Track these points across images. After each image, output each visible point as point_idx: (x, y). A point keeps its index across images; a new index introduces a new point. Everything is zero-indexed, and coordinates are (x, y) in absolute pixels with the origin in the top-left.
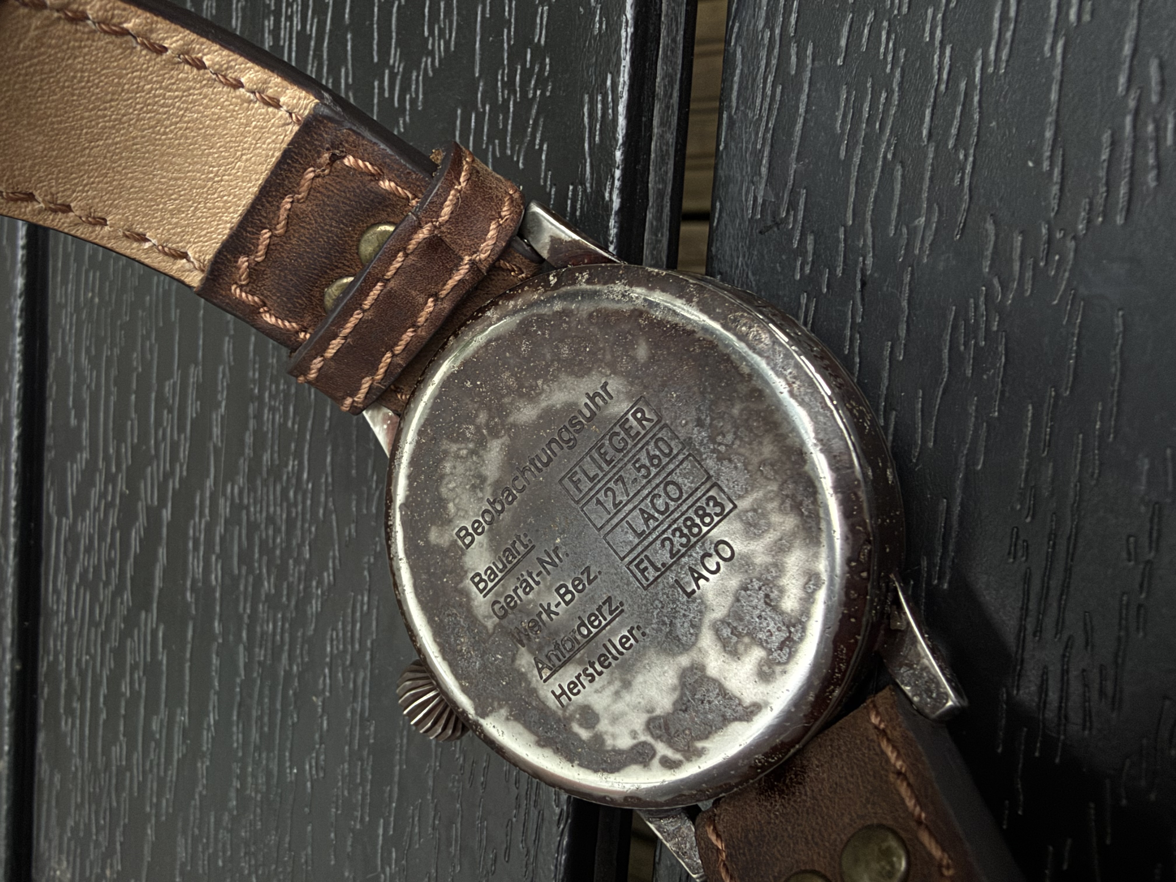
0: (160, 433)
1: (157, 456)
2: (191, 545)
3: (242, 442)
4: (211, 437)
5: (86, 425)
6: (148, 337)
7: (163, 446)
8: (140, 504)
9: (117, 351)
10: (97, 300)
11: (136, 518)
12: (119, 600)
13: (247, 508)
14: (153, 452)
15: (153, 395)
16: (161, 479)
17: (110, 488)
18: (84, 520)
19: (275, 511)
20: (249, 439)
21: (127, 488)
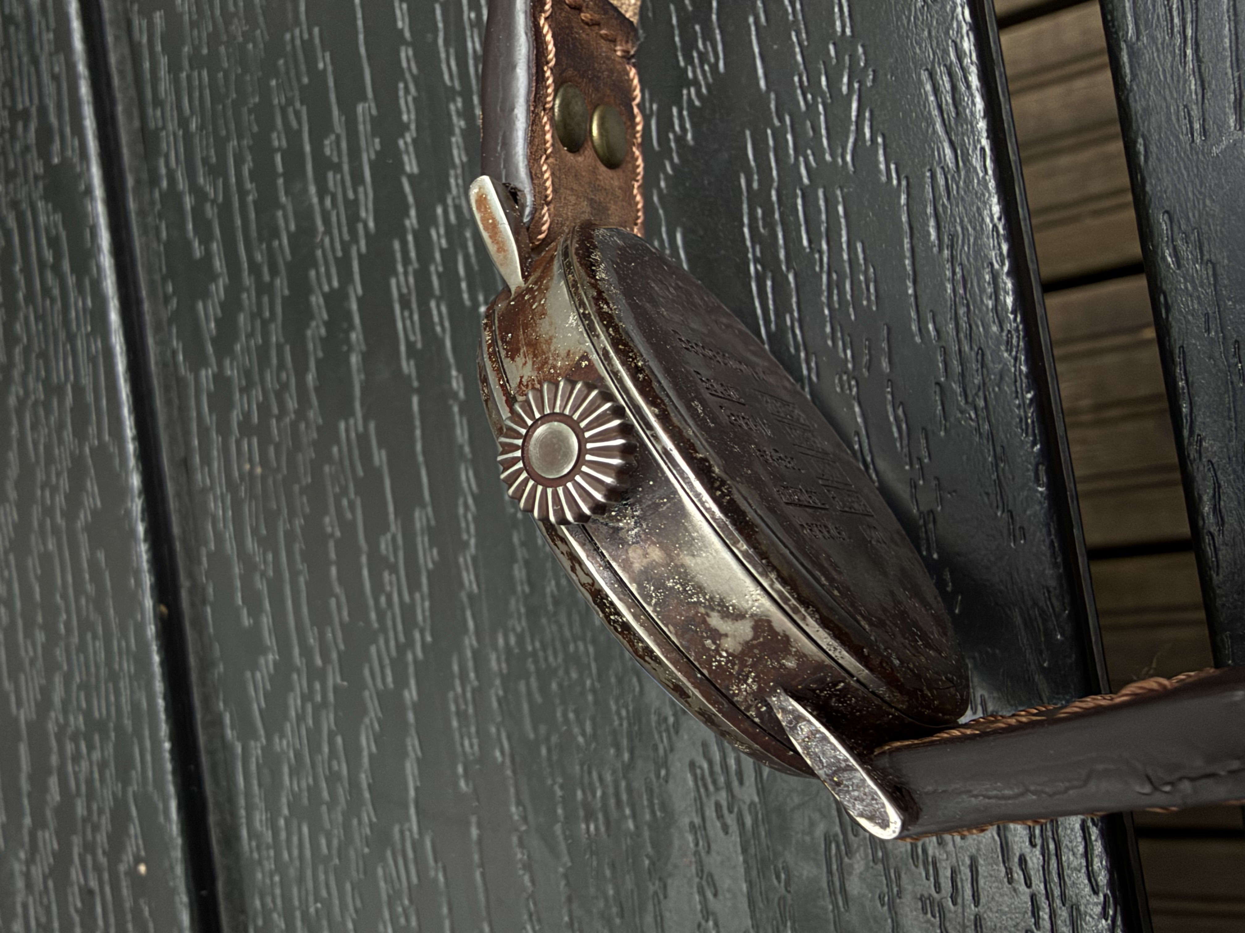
0: (383, 599)
1: (383, 629)
2: (455, 723)
3: (510, 577)
4: (461, 585)
5: (266, 621)
6: (344, 491)
7: (389, 615)
8: (367, 693)
9: (299, 522)
10: (259, 470)
11: (364, 711)
12: (355, 822)
13: (534, 654)
14: (376, 625)
15: (364, 559)
16: (394, 653)
17: (317, 686)
18: (282, 736)
19: (577, 648)
20: (519, 572)
21: (343, 679)
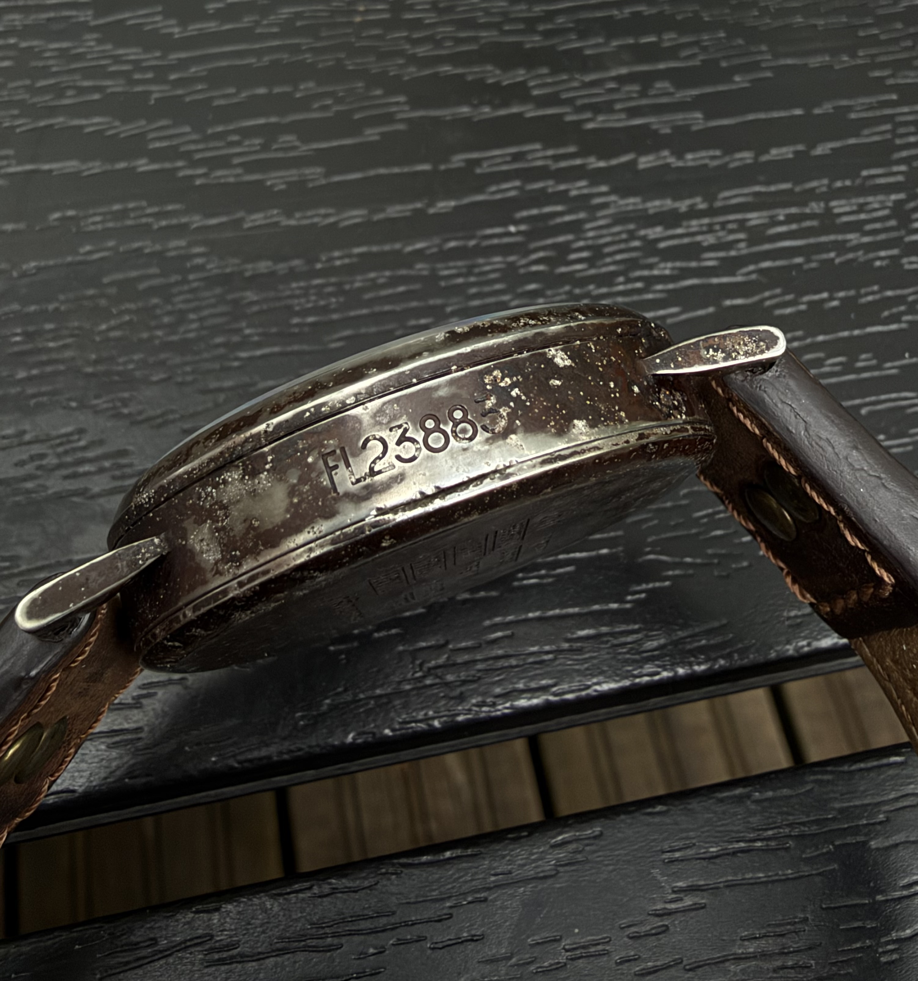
0: (235, 138)
1: (206, 138)
2: (116, 207)
3: (258, 258)
4: (251, 211)
5: (212, 26)
6: (339, 101)
7: (221, 144)
8: (143, 122)
9: (309, 58)
10: (358, 19)
11: (124, 121)
12: (16, 112)
13: (185, 281)
14: (210, 131)
15: (273, 120)
16: (182, 149)
17: (150, 75)
18: (99, 41)
19: (193, 321)
20: (264, 266)
21: (156, 100)
